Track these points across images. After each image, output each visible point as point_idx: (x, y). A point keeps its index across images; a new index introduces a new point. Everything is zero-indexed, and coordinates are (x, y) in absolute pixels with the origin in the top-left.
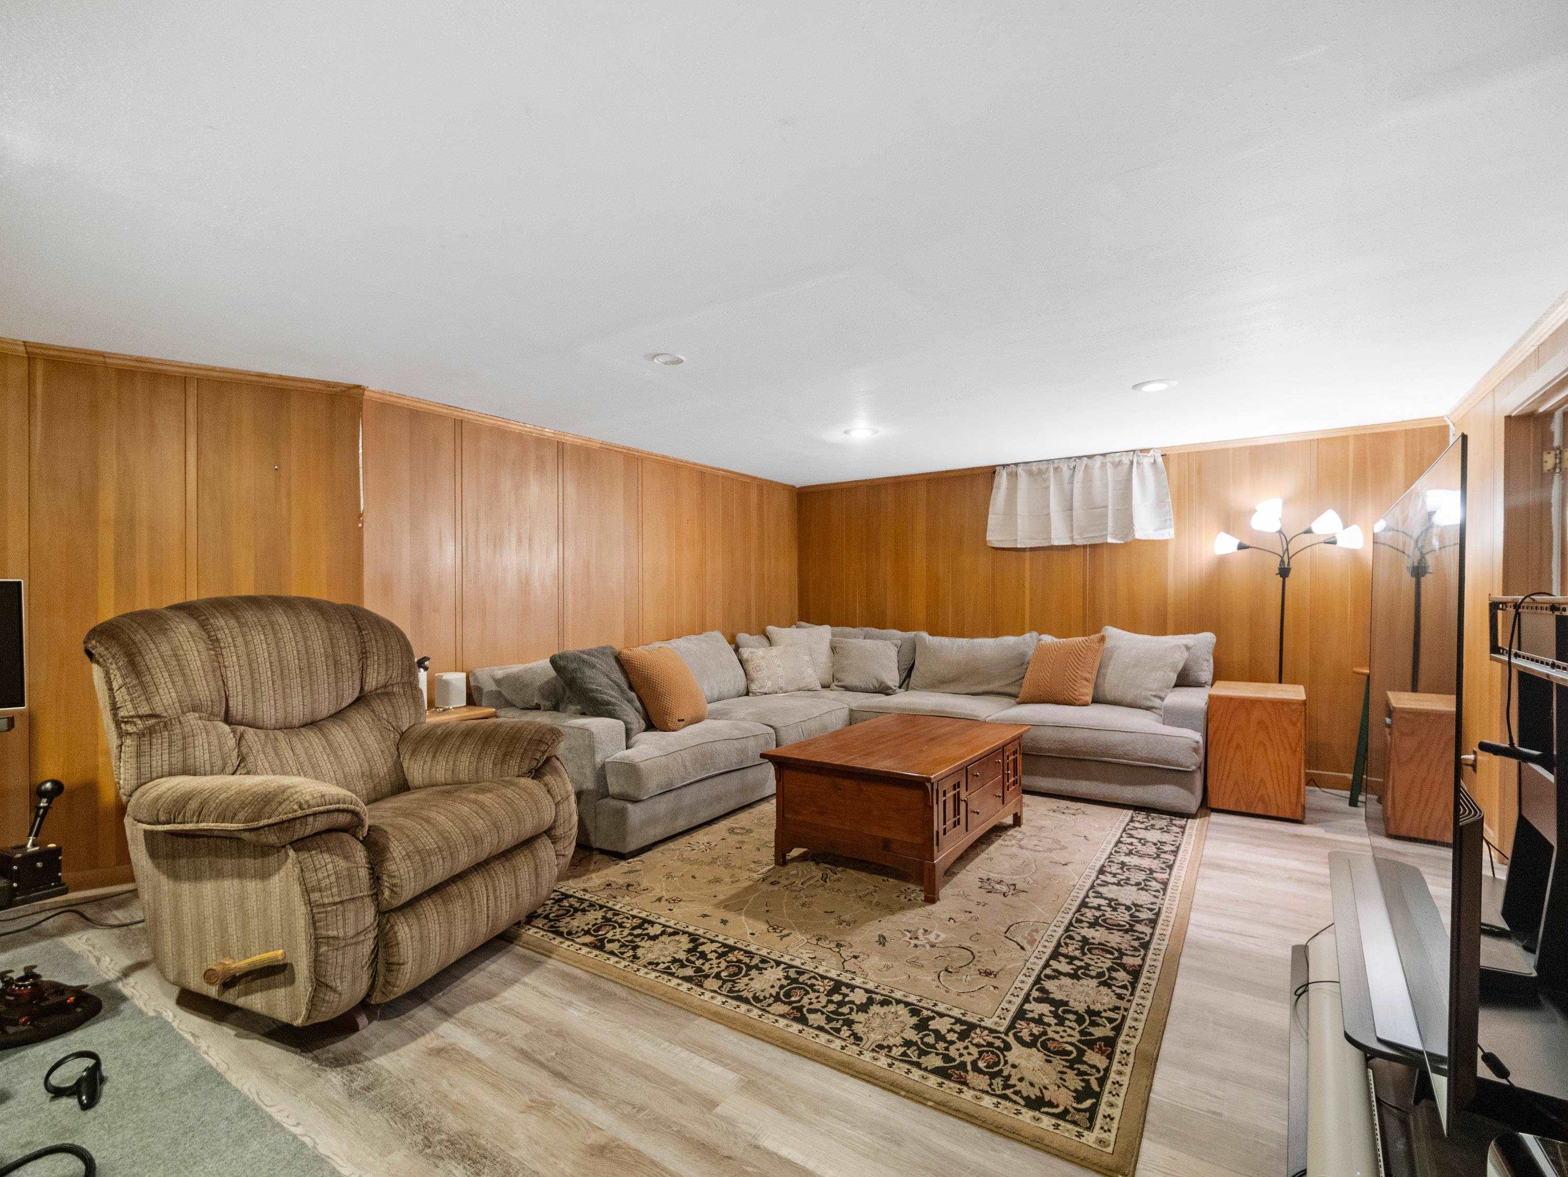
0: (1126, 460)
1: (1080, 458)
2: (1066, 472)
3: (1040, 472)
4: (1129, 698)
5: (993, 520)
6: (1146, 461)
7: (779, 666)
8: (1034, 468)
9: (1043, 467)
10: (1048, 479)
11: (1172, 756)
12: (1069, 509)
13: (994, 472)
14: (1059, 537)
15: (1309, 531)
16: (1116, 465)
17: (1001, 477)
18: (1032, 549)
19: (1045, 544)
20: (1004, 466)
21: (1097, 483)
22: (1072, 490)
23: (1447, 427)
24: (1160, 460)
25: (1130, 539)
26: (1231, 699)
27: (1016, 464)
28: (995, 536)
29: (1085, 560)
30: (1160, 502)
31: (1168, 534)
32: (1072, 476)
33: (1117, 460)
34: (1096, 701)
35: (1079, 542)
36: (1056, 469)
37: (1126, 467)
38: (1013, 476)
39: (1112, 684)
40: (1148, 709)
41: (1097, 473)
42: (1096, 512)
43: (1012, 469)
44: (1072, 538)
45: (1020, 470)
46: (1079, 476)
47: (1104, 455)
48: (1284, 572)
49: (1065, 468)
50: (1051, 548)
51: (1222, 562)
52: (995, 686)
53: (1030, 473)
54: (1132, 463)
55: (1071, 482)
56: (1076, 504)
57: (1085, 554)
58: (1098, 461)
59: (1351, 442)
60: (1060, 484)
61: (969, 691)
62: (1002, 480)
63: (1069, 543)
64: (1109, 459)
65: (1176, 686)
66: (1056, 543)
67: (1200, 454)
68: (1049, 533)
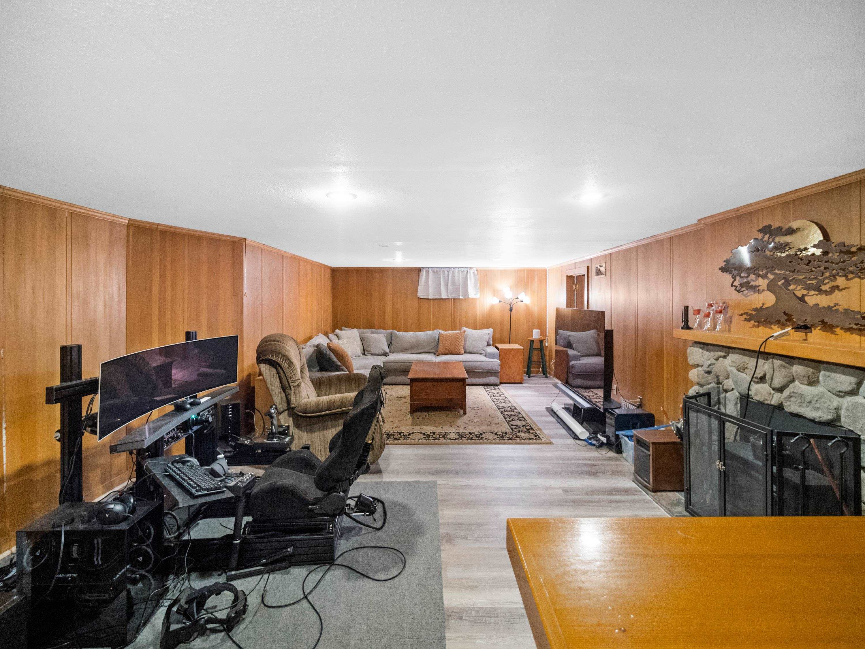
0: (466, 271)
1: (451, 268)
2: (446, 273)
3: (437, 271)
4: (474, 351)
5: (420, 288)
6: (472, 271)
7: (348, 347)
8: (435, 270)
9: (439, 270)
10: (440, 275)
11: (494, 368)
12: (447, 285)
13: (421, 270)
14: (444, 296)
15: (518, 298)
16: (463, 272)
17: (423, 272)
18: (433, 299)
19: (439, 298)
20: (424, 268)
21: (456, 278)
22: (448, 279)
23: (546, 270)
24: (476, 271)
25: (466, 297)
26: (505, 349)
27: (428, 268)
28: (421, 294)
29: (451, 303)
30: (475, 286)
31: (478, 296)
32: (448, 274)
33: (463, 270)
34: (466, 352)
35: (450, 297)
36: (443, 271)
37: (466, 273)
38: (428, 272)
39: (469, 346)
40: (480, 354)
41: (456, 274)
42: (456, 288)
43: (427, 269)
44: (448, 296)
45: (430, 271)
46: (450, 275)
47: (458, 268)
48: (511, 310)
49: (446, 271)
50: (442, 299)
51: (493, 306)
52: (426, 350)
53: (434, 272)
54: (467, 272)
55: (448, 276)
56: (449, 284)
57: (451, 302)
58: (457, 270)
59: (525, 271)
60: (444, 277)
61: (417, 352)
62: (424, 273)
63: (447, 298)
64: (460, 269)
65: (487, 346)
66: (443, 298)
67: (486, 270)
68: (441, 294)
